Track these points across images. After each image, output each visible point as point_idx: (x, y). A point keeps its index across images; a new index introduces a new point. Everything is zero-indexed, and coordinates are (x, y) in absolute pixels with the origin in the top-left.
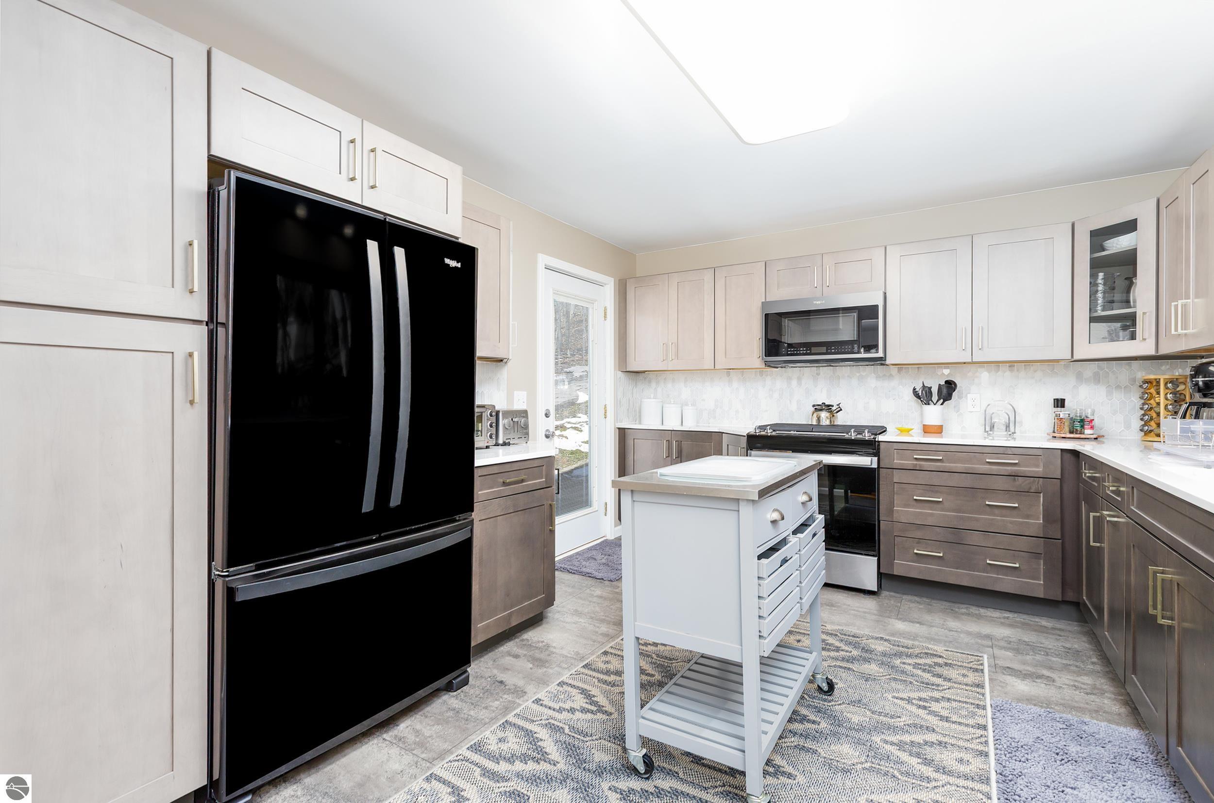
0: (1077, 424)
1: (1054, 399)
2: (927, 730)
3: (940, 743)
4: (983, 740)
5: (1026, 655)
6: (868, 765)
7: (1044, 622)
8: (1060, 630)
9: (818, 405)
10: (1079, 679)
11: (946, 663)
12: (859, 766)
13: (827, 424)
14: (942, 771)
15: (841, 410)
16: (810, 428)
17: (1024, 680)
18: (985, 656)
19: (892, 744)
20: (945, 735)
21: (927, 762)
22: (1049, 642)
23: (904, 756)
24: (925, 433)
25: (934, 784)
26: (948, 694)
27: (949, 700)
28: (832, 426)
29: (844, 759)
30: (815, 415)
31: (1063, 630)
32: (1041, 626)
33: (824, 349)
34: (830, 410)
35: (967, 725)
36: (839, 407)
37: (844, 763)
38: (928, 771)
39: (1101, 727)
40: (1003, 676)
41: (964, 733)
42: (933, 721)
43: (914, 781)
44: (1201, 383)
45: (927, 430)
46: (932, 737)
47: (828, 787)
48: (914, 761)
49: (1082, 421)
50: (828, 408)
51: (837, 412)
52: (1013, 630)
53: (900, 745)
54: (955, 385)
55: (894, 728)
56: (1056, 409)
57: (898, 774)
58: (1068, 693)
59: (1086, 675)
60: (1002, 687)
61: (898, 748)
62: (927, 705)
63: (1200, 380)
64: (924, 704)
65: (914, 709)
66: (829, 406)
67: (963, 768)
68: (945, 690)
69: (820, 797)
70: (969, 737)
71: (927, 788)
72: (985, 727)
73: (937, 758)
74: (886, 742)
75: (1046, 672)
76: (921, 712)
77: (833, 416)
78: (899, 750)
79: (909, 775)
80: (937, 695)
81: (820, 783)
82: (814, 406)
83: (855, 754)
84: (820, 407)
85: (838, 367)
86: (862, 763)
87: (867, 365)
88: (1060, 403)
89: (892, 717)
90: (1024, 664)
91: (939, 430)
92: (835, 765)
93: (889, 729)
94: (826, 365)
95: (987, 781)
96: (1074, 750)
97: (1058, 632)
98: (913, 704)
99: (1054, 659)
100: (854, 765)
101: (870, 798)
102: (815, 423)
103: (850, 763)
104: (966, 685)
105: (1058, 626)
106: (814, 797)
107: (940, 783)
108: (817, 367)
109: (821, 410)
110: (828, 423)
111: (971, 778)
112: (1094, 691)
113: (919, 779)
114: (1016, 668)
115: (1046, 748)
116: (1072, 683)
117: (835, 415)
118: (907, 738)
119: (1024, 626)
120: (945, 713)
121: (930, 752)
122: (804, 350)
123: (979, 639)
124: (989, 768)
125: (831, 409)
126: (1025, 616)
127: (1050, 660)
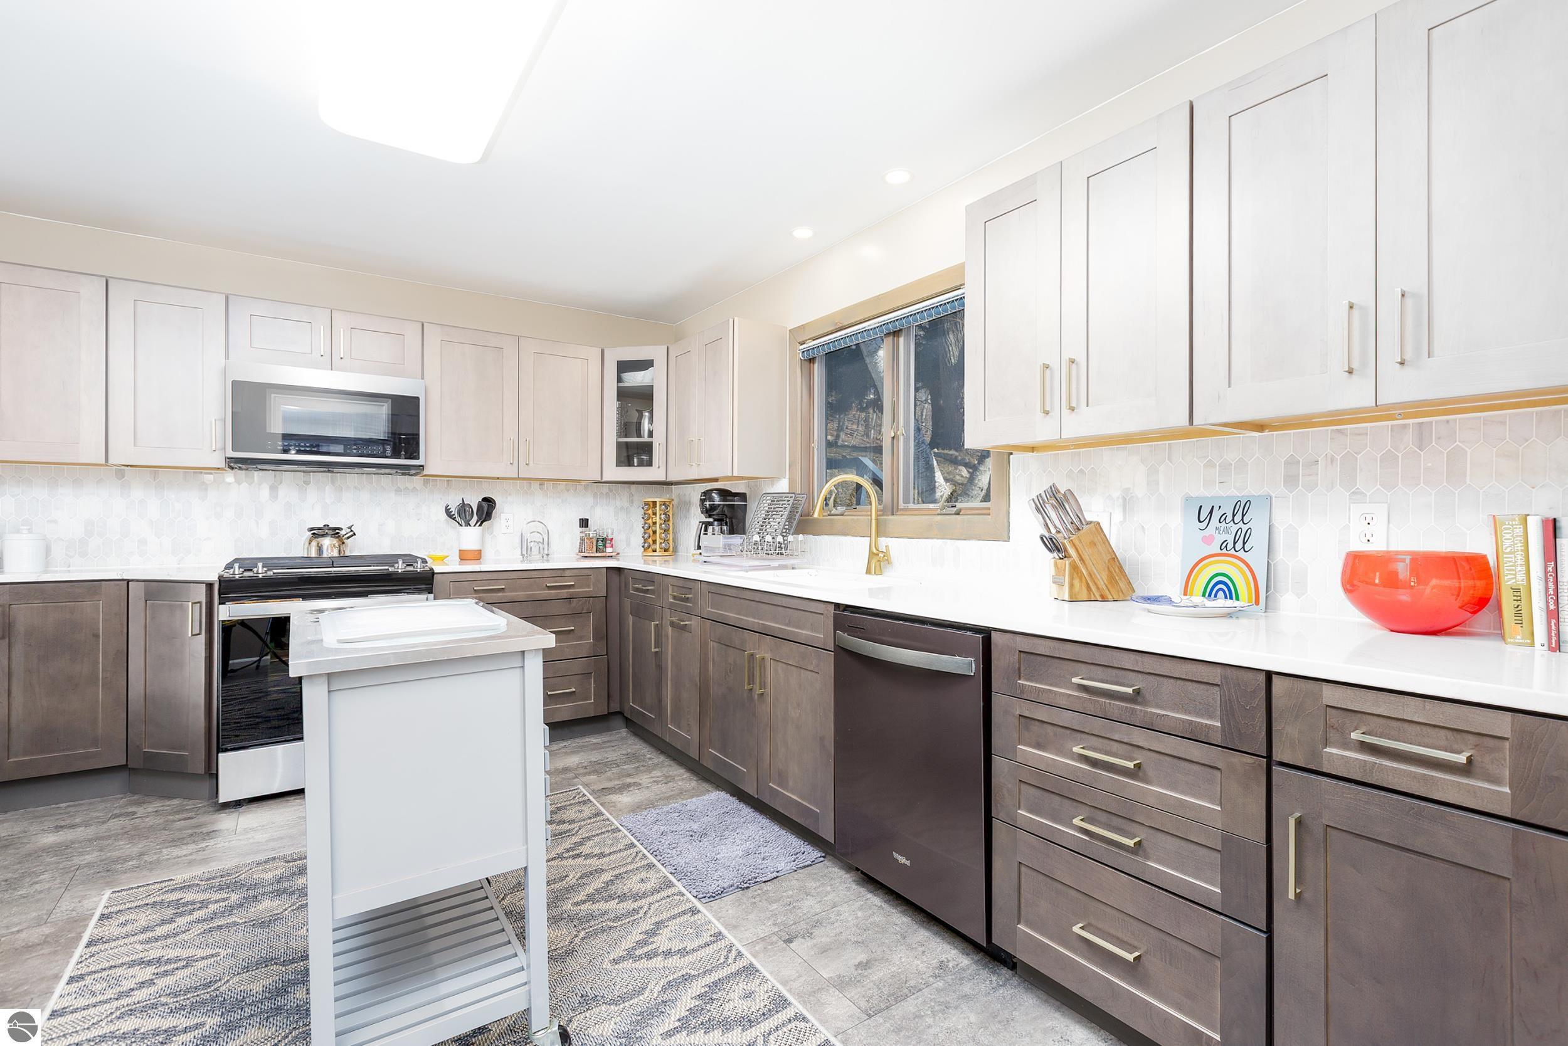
0: (600, 543)
1: (580, 519)
2: (597, 873)
3: (616, 876)
4: (640, 855)
5: (605, 772)
6: (582, 934)
7: (594, 740)
8: (608, 741)
9: (320, 529)
10: (652, 775)
11: (557, 808)
12: (577, 940)
13: (334, 555)
14: (638, 898)
15: (355, 534)
16: (307, 561)
17: (622, 794)
18: (581, 787)
19: (583, 902)
20: (614, 869)
21: (623, 898)
22: (612, 755)
23: (602, 906)
24: (461, 560)
25: (642, 912)
26: (583, 833)
27: (589, 838)
28: (343, 558)
29: (558, 944)
30: (314, 543)
31: (611, 741)
32: (594, 744)
33: (340, 448)
34: (337, 535)
35: (620, 851)
36: (352, 531)
37: (562, 947)
38: (630, 905)
39: (694, 803)
40: (607, 797)
41: (624, 859)
42: (595, 862)
43: (628, 920)
44: (708, 506)
45: (464, 556)
46: (607, 877)
47: (570, 978)
48: (612, 904)
49: (604, 540)
50: (335, 532)
51: (348, 538)
52: (579, 756)
53: (590, 898)
54: (494, 502)
55: (572, 889)
56: (584, 528)
57: (612, 924)
58: (656, 788)
59: (653, 770)
60: (614, 807)
61: (591, 902)
62: (578, 852)
63: (707, 503)
64: (575, 852)
65: (570, 862)
66: (335, 529)
67: (649, 886)
68: (578, 831)
69: (573, 991)
70: (630, 859)
71: (641, 918)
72: (632, 845)
73: (626, 889)
74: (577, 904)
75: (629, 780)
76: (579, 861)
77: (343, 543)
78: (593, 903)
79: (620, 918)
80: (575, 839)
81: (559, 979)
82: (311, 529)
83: (563, 933)
84: (320, 531)
85: (339, 474)
86: (576, 936)
87: (383, 474)
88: (584, 523)
89: (561, 880)
90: (611, 780)
91: (477, 556)
92: (556, 955)
93: (568, 892)
94: (322, 469)
95: (670, 885)
96: (696, 827)
97: (609, 744)
98: (566, 858)
99: (625, 767)
100: (571, 942)
101: (611, 959)
102: (313, 554)
103: (567, 943)
104: (590, 818)
105: (605, 739)
106: (567, 995)
107: (646, 909)
108: (304, 472)
109: (323, 536)
110: (335, 553)
111: (660, 889)
112: (669, 779)
113: (629, 916)
114: (609, 787)
115: (683, 836)
116: (652, 781)
117: (345, 541)
118: (590, 890)
119: (583, 748)
120: (597, 851)
121: (618, 888)
122: (308, 447)
123: (562, 774)
124: (663, 873)
125: (338, 533)
126: (577, 740)
127: (623, 769)
